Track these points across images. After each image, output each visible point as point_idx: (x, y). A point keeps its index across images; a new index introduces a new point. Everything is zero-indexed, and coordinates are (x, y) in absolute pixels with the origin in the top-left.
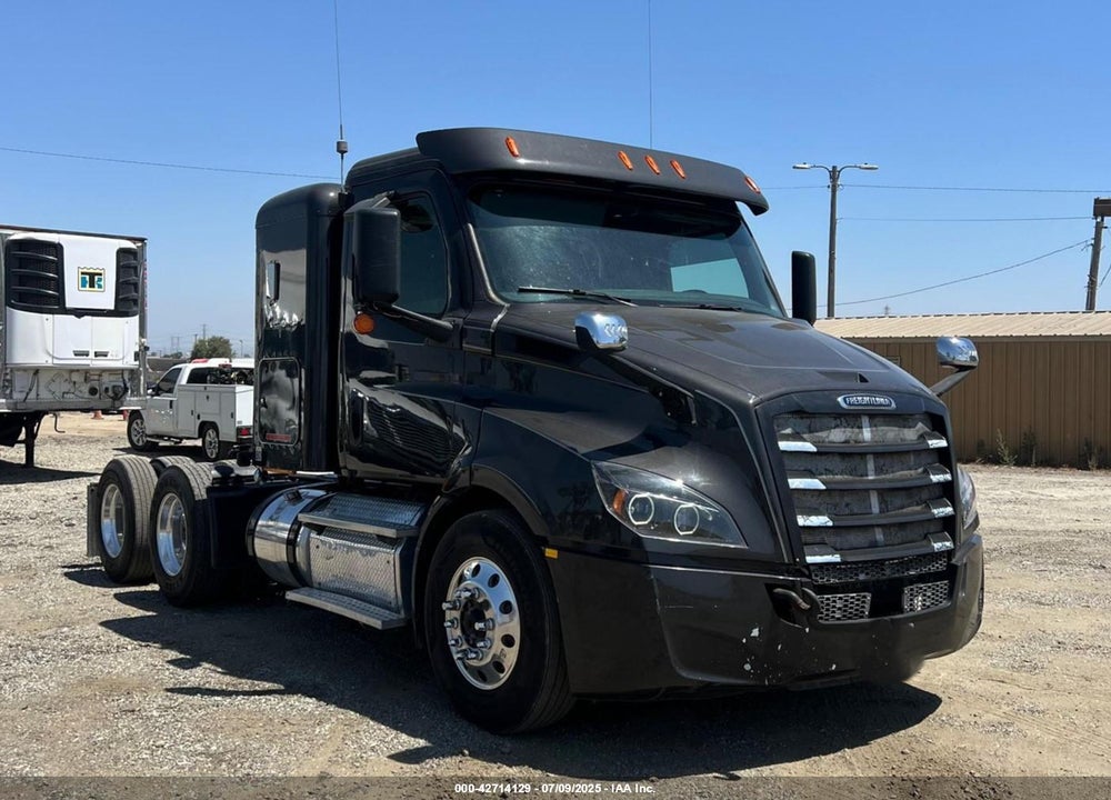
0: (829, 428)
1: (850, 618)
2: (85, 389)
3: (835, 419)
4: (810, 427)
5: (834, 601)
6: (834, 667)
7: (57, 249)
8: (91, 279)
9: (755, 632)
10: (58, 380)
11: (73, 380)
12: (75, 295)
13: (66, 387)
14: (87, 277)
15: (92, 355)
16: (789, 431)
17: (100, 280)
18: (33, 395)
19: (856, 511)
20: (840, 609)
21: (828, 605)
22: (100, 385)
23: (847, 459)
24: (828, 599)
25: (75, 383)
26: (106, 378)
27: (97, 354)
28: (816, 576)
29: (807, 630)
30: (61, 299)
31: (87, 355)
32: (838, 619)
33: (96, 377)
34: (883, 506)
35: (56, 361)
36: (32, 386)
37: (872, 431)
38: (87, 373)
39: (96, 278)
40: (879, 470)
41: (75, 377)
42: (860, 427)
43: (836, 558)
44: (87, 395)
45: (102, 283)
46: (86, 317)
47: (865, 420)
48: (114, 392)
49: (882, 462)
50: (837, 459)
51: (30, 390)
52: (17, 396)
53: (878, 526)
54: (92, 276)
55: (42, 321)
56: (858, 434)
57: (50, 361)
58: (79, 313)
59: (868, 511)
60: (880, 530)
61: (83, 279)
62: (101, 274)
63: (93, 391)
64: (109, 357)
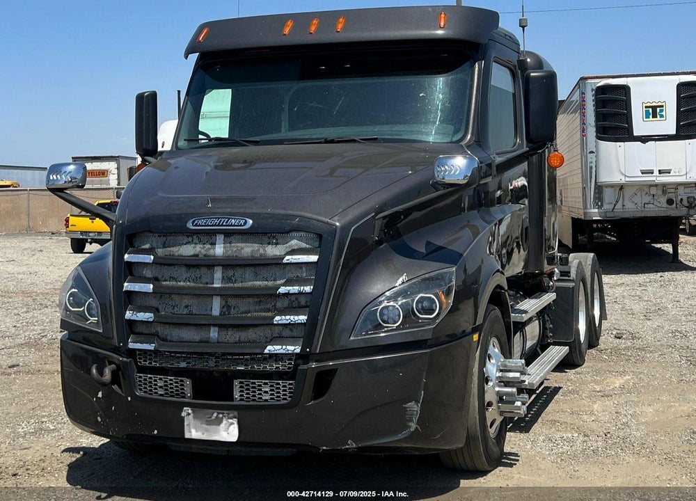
0: (180, 245)
1: (172, 396)
2: (663, 200)
3: (188, 236)
4: (165, 243)
5: (156, 381)
6: (156, 432)
7: (625, 90)
8: (654, 111)
9: (100, 395)
10: (639, 194)
11: (652, 193)
12: (641, 125)
13: (647, 199)
14: (651, 110)
15: (656, 173)
16: (147, 246)
17: (661, 111)
18: (619, 206)
19: (194, 312)
20: (161, 387)
21: (150, 382)
22: (676, 197)
23: (192, 270)
24: (150, 378)
25: (653, 195)
26: (681, 190)
27: (660, 172)
28: (140, 359)
29: (129, 399)
30: (629, 129)
31: (652, 173)
32: (161, 395)
33: (673, 190)
34: (225, 309)
35: (627, 179)
36: (619, 198)
37: (224, 247)
38: (664, 187)
39: (658, 109)
40: (225, 279)
41: (653, 191)
42: (213, 244)
43: (151, 347)
44: (665, 205)
45: (664, 113)
46: (650, 142)
47: (220, 238)
48: (688, 202)
49: (230, 273)
50: (183, 269)
51: (617, 202)
52: (607, 207)
53: (215, 325)
54: (654, 108)
55: (616, 148)
56: (210, 249)
57: (623, 179)
58: (644, 139)
59: (209, 313)
60: (217, 329)
61: (647, 112)
62: (662, 106)
63: (670, 202)
64: (672, 173)
